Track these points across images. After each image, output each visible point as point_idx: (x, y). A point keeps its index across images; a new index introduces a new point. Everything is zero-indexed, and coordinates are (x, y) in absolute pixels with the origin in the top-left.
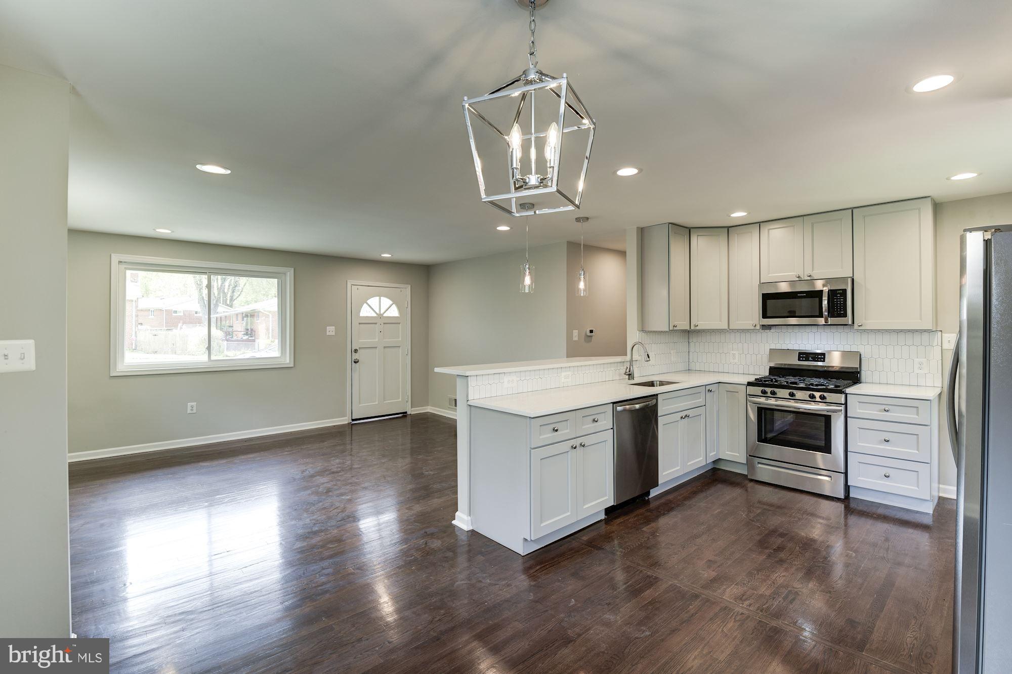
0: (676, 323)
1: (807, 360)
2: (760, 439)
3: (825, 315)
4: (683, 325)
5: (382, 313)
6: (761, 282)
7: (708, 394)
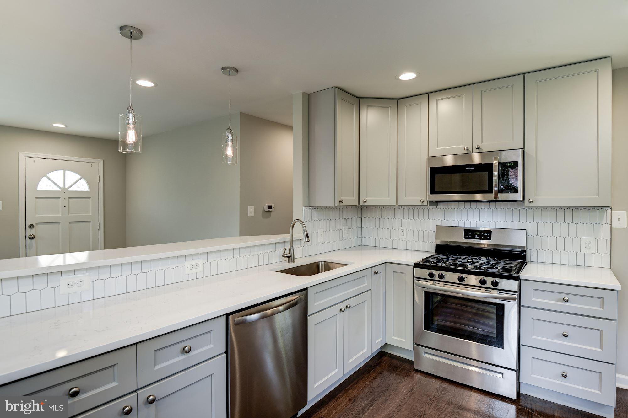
0: (342, 198)
1: (473, 237)
2: (427, 327)
3: (495, 190)
4: (351, 200)
5: (66, 187)
6: (429, 156)
7: (374, 277)
